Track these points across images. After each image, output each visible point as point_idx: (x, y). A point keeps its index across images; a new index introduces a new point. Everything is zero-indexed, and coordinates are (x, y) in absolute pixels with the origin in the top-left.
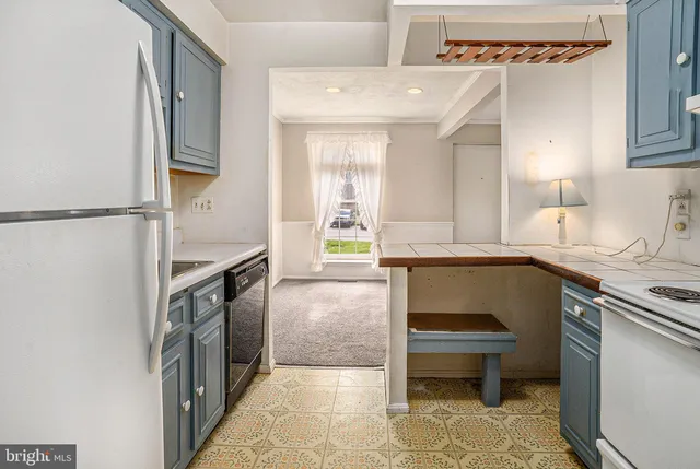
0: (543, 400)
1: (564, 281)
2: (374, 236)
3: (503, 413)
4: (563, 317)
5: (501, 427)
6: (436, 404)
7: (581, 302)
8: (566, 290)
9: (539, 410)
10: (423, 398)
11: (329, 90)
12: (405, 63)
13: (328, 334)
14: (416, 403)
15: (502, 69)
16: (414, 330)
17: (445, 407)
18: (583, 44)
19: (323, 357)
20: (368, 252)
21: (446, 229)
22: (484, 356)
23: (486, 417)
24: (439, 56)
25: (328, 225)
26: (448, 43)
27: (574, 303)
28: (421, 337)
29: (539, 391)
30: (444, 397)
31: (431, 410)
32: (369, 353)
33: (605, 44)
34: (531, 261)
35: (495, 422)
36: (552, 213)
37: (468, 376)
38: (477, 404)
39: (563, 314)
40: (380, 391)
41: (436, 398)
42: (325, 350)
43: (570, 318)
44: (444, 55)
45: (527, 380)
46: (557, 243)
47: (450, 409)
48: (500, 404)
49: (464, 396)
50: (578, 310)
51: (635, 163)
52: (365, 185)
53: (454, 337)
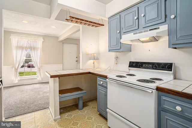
0: (91, 105)
1: (98, 77)
2: (38, 69)
3: (84, 111)
4: (98, 85)
5: (84, 114)
6: (67, 113)
7: (102, 81)
8: (98, 79)
9: (91, 108)
10: (63, 113)
11: (23, 21)
12: (56, 19)
13: (26, 103)
14: (62, 115)
15: (81, 26)
16: (60, 95)
17: (70, 114)
18: (100, 24)
19: (26, 111)
20: (36, 74)
21: (61, 66)
22: (79, 98)
23: (80, 113)
24: (66, 19)
25: (20, 67)
26: (70, 17)
27: (100, 81)
28: (63, 96)
29: (90, 103)
30: (69, 111)
31: (66, 115)
32: (43, 105)
33: (103, 25)
34: (90, 73)
35: (82, 113)
36: (92, 61)
37: (74, 104)
38: (77, 110)
39: (98, 84)
40: (50, 115)
41: (67, 112)
42: (26, 108)
43: (99, 85)
44: (68, 19)
45: (87, 101)
46: (93, 68)
47: (71, 114)
48: (83, 109)
49: (74, 110)
50: (102, 82)
51: (110, 51)
52: (34, 53)
53: (72, 94)
